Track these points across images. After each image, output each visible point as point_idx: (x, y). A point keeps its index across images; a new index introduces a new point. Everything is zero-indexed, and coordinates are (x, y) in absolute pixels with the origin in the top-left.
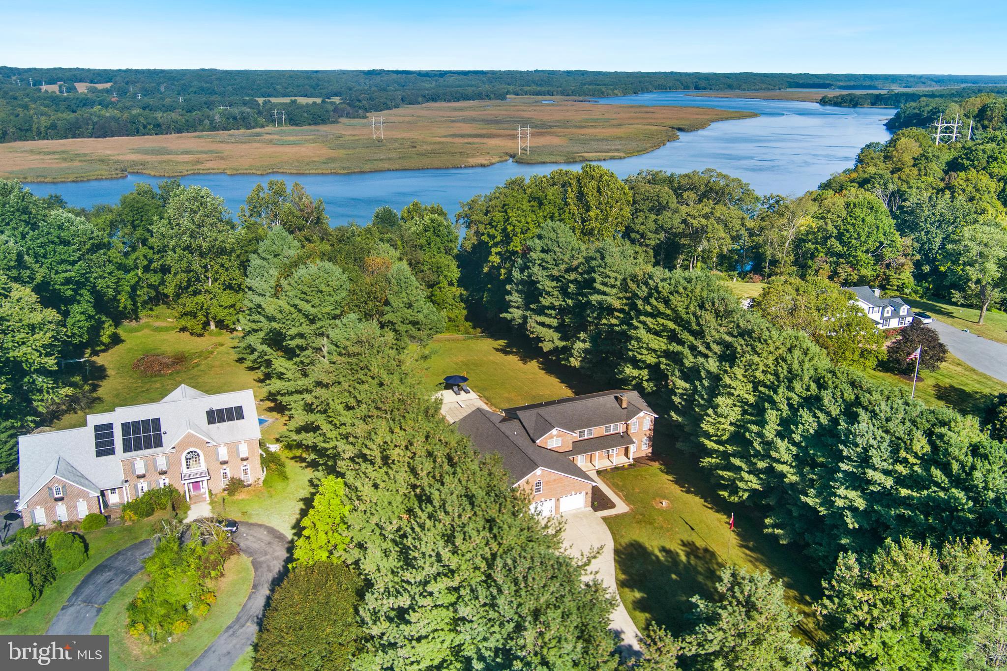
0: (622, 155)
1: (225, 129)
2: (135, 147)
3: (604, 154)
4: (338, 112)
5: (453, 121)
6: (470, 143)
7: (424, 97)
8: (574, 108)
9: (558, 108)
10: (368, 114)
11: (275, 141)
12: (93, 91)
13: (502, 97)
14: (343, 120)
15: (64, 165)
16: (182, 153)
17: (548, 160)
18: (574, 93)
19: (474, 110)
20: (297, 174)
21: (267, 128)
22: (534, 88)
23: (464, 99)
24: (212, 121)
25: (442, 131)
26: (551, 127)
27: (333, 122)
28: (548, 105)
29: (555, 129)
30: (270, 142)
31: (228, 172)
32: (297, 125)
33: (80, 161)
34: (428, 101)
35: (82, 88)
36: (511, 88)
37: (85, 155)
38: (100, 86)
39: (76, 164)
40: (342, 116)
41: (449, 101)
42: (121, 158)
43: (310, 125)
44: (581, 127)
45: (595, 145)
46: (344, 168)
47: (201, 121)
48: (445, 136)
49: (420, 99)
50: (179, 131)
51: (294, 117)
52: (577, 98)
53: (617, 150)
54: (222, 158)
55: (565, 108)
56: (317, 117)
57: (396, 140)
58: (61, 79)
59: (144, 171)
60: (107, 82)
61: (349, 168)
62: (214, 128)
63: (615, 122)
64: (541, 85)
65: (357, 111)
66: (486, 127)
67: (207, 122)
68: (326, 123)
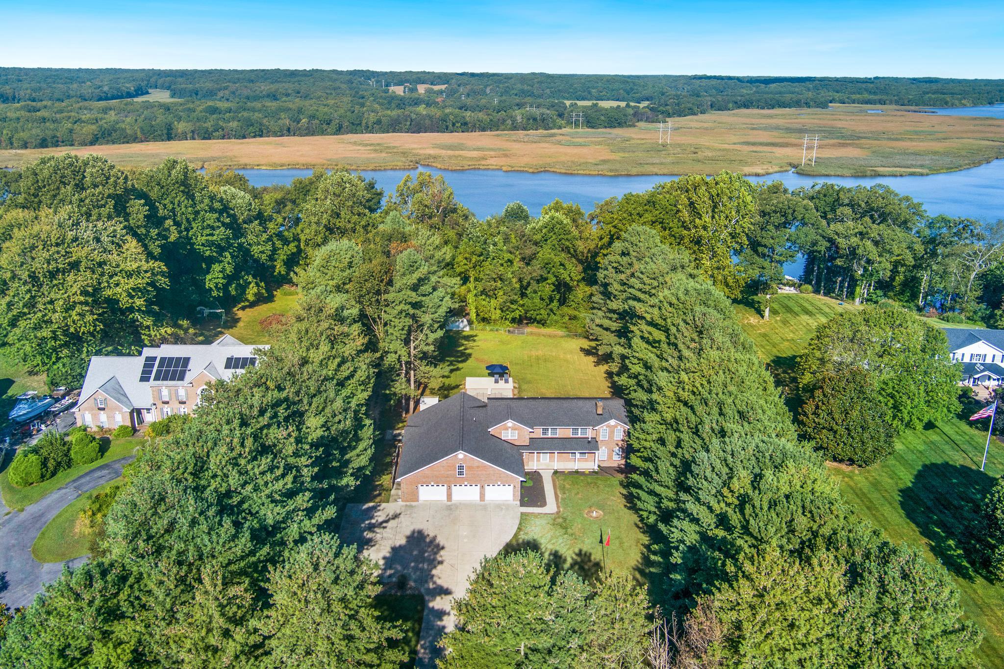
0: (925, 171)
1: (525, 129)
2: (438, 142)
3: (903, 170)
4: (638, 116)
5: (753, 129)
6: (755, 152)
7: (736, 103)
8: (903, 119)
9: (883, 118)
10: (667, 119)
11: (563, 142)
12: (429, 91)
13: (823, 105)
14: (641, 124)
15: (373, 155)
16: (474, 150)
17: (832, 173)
18: (910, 102)
19: (785, 118)
20: (565, 174)
21: (564, 129)
22: (866, 96)
23: (780, 106)
24: (514, 121)
25: (734, 139)
26: (859, 138)
27: (630, 126)
28: (872, 115)
29: (863, 141)
30: (559, 143)
31: (504, 169)
32: (593, 127)
33: (387, 153)
34: (739, 107)
35: (421, 89)
36: (837, 96)
37: (394, 147)
38: (436, 88)
39: (383, 155)
40: (641, 120)
41: (763, 108)
42: (421, 152)
43: (605, 127)
44: (897, 139)
45: (898, 160)
46: (611, 171)
47: (504, 121)
48: (735, 144)
49: (731, 105)
50: (483, 130)
51: (591, 120)
52: (913, 108)
53: (922, 166)
54: (506, 156)
55: (891, 118)
56: (615, 120)
57: (679, 145)
58: (407, 81)
59: (434, 164)
60: (444, 84)
61: (617, 170)
62: (515, 128)
63: (941, 136)
64: (875, 93)
65: (657, 116)
66: (786, 135)
67: (509, 122)
68: (622, 127)
